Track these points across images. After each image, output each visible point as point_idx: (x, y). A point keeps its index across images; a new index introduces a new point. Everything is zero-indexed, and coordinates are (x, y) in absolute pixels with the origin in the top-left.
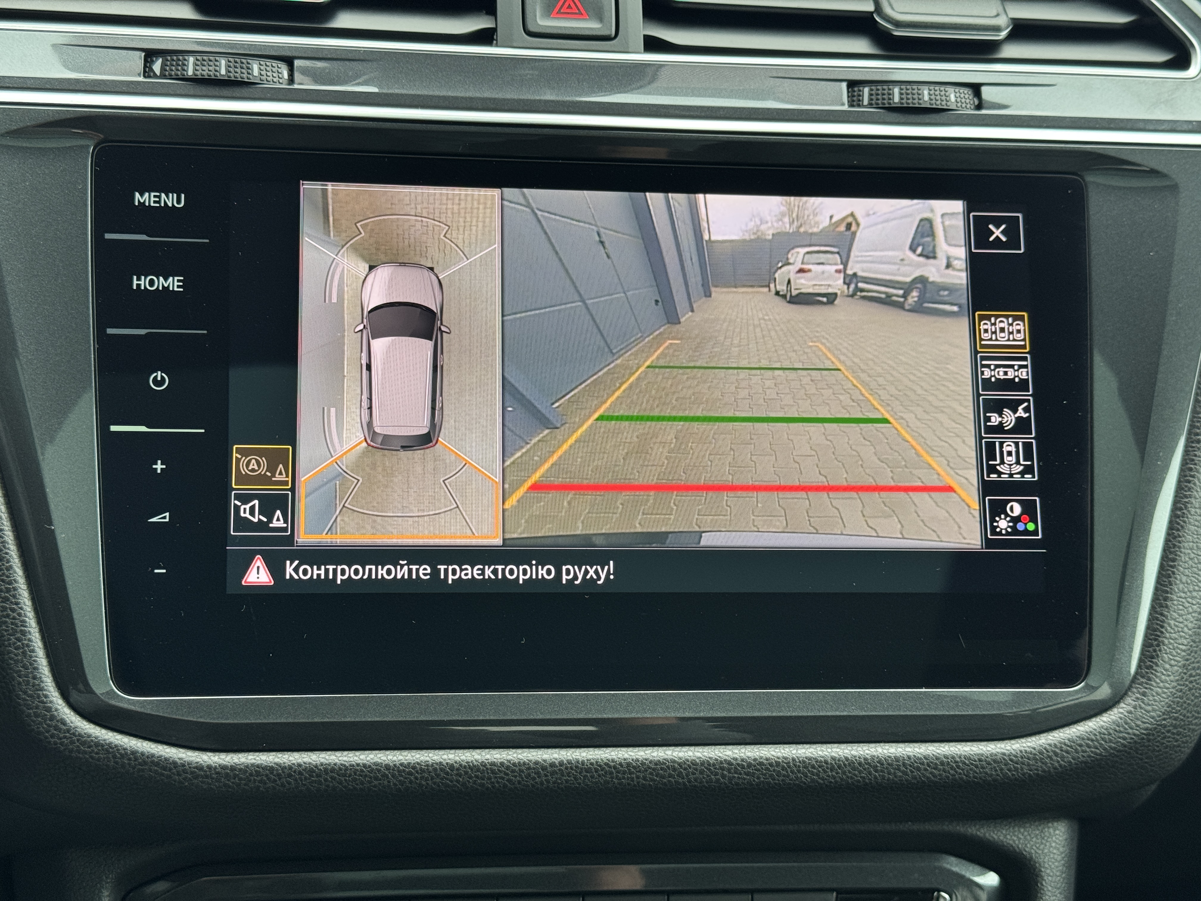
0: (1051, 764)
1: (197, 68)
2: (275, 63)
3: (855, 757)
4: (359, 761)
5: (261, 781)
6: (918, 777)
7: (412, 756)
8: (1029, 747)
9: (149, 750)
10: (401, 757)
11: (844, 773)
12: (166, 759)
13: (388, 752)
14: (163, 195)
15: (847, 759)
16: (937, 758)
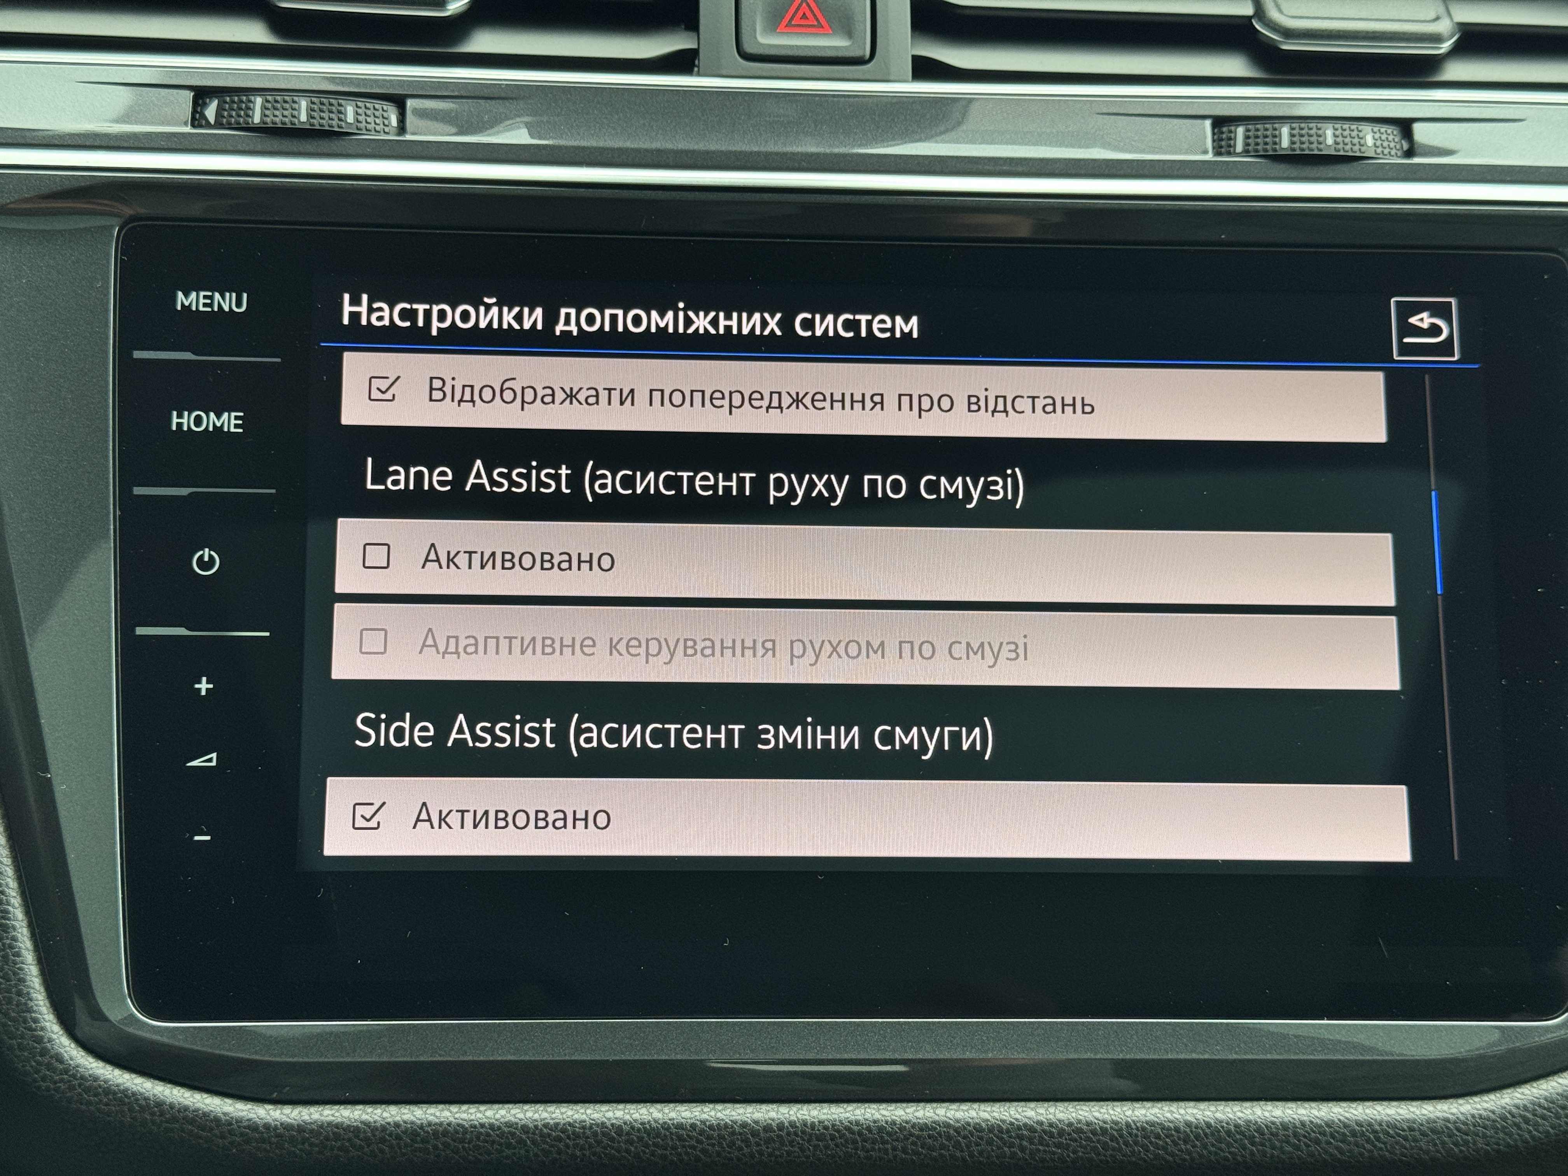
0: (1518, 1134)
1: (267, 112)
2: (378, 104)
3: (1221, 1122)
4: (485, 1120)
5: (339, 1149)
6: (1316, 1153)
7: (562, 1113)
8: (1485, 1110)
9: (181, 1100)
10: (545, 1115)
11: (1205, 1146)
12: (206, 1115)
13: (526, 1107)
14: (217, 296)
15: (1208, 1125)
16: (1346, 1126)
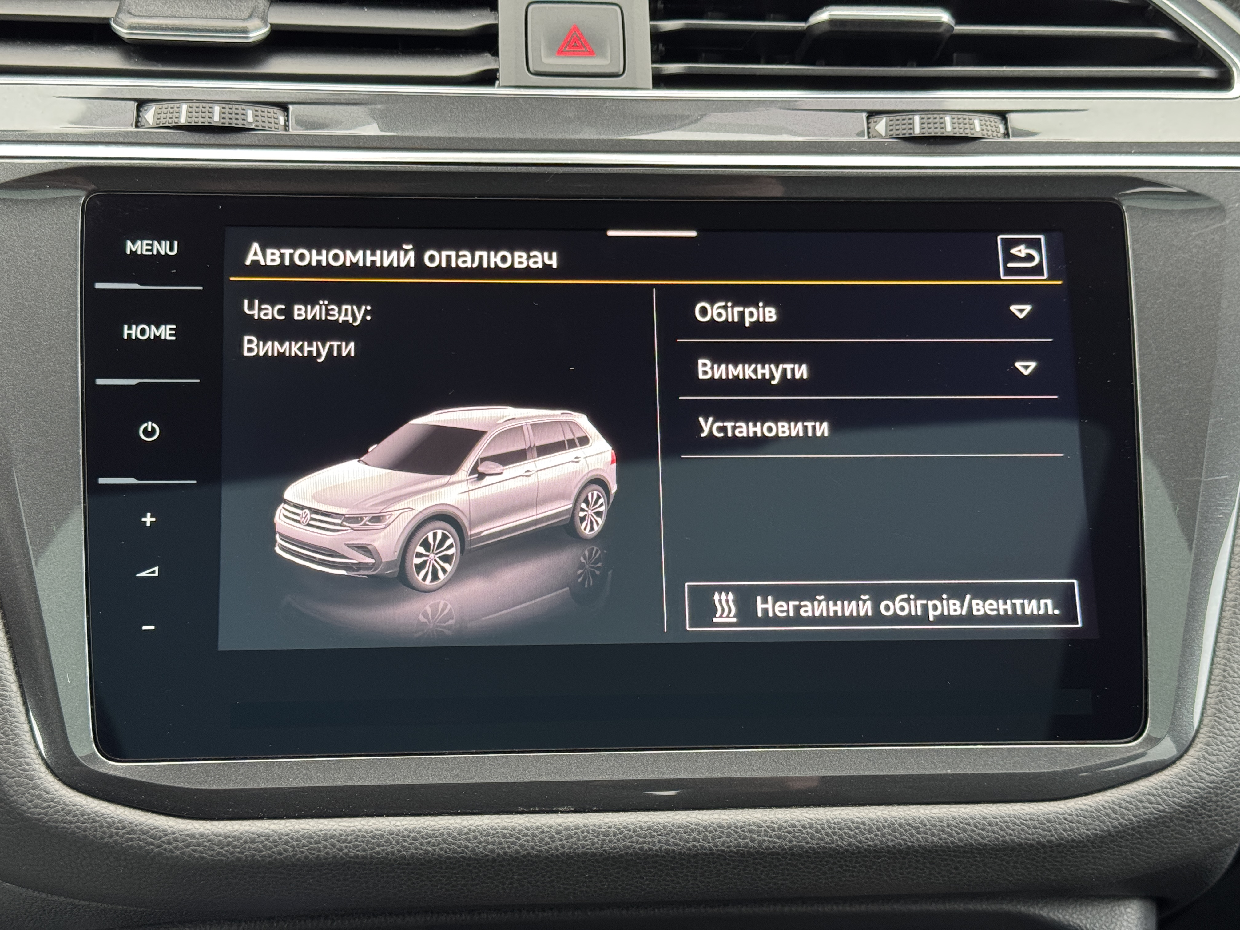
0: (1110, 822)
1: (191, 115)
2: (271, 110)
5: (256, 849)
6: (964, 839)
8: (1084, 804)
12: (156, 827)
14: (156, 243)
16: (984, 818)
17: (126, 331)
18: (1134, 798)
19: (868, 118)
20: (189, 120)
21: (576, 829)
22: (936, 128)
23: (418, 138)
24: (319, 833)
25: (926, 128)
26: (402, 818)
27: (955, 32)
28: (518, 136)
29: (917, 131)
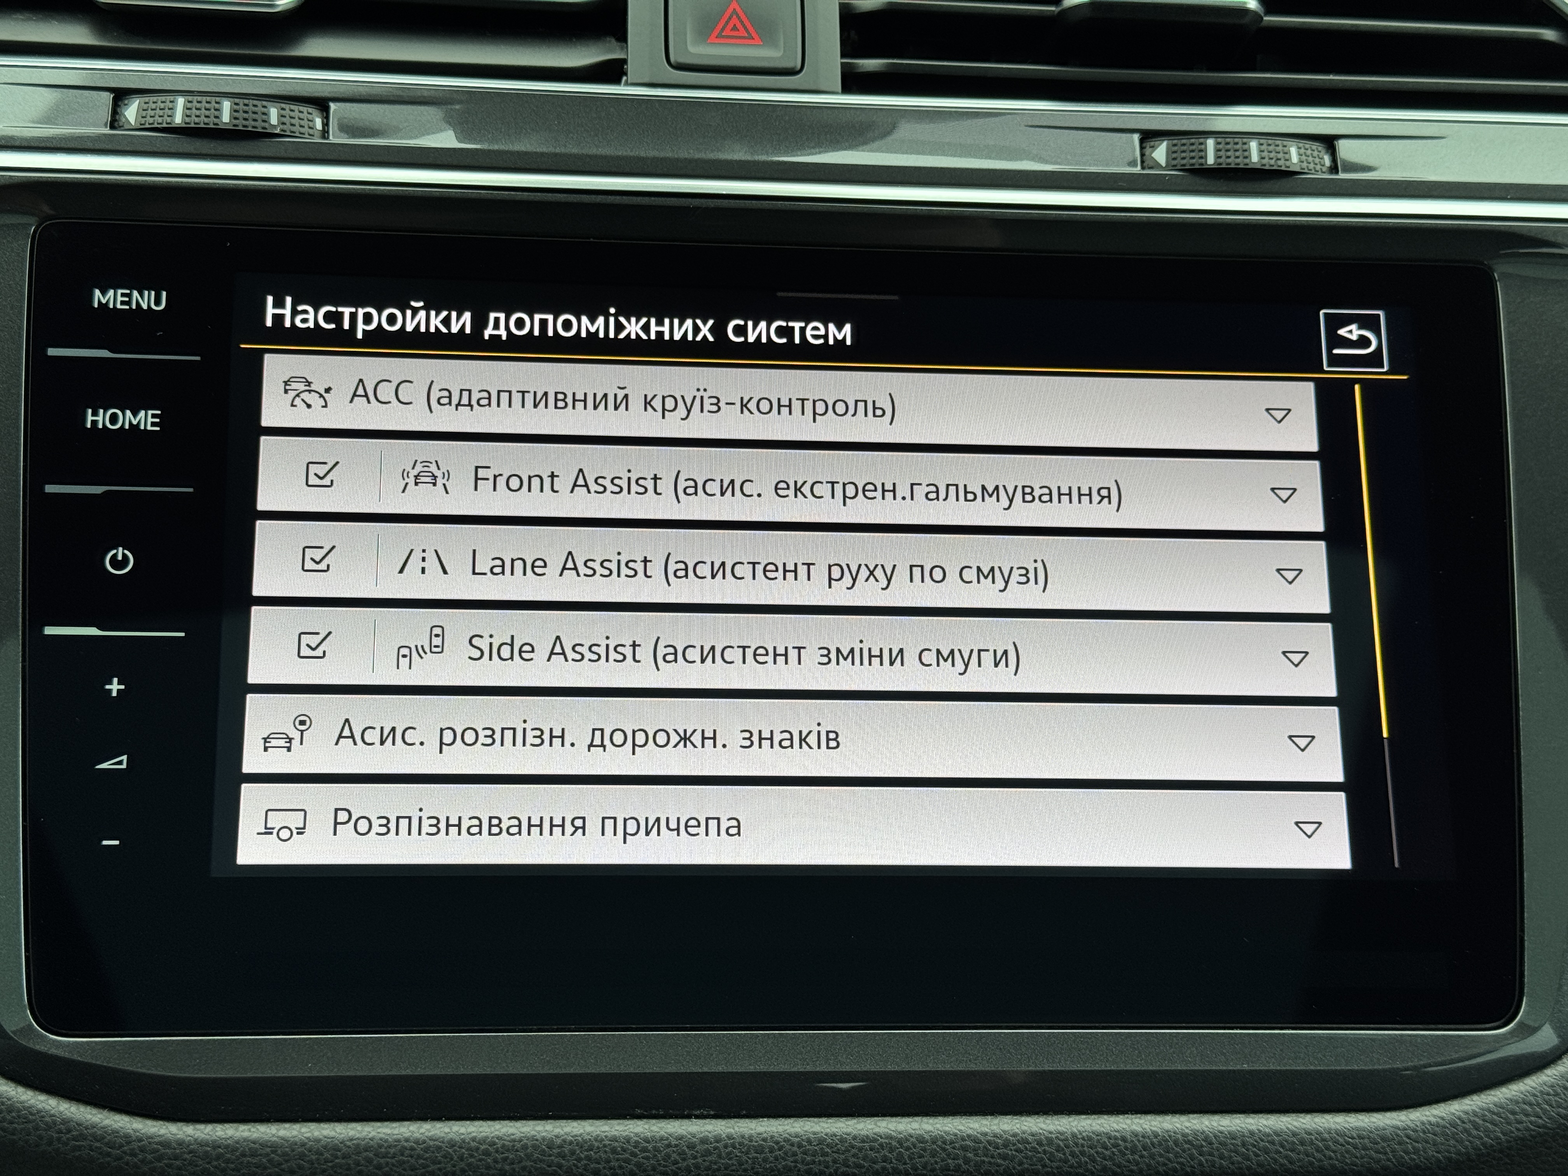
17: (90, 418)
18: (1503, 1108)
19: (1142, 141)
20: (187, 120)
21: (717, 1141)
22: (1237, 157)
23: (512, 153)
24: (348, 1143)
25: (1224, 157)
26: (468, 1122)
27: (1263, 24)
28: (653, 153)
29: (1211, 160)
